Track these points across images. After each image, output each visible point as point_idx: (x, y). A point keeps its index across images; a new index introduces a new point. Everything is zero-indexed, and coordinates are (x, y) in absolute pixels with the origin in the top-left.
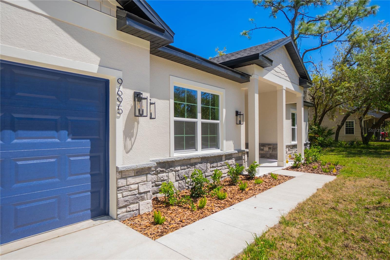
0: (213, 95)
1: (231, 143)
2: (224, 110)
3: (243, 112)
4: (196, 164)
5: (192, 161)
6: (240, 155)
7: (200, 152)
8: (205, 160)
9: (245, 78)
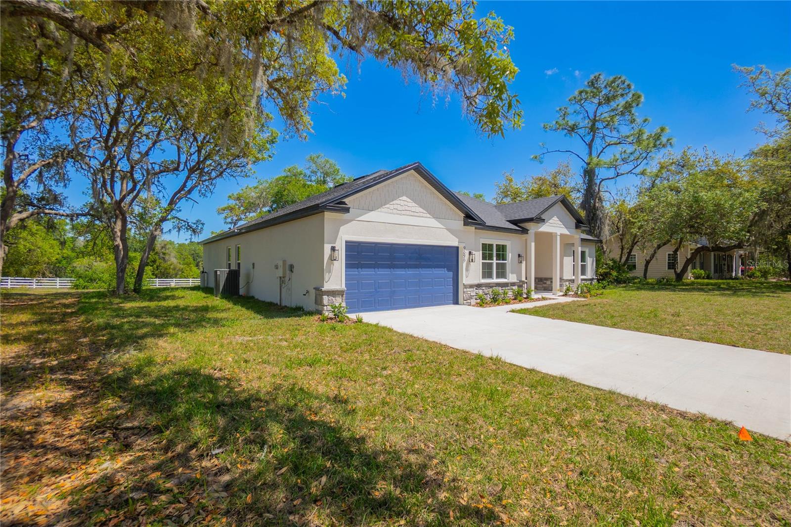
0: (503, 246)
1: (515, 276)
2: (510, 254)
3: (523, 254)
4: (492, 287)
5: (491, 285)
6: (521, 284)
7: (495, 280)
8: (498, 285)
9: (525, 231)
